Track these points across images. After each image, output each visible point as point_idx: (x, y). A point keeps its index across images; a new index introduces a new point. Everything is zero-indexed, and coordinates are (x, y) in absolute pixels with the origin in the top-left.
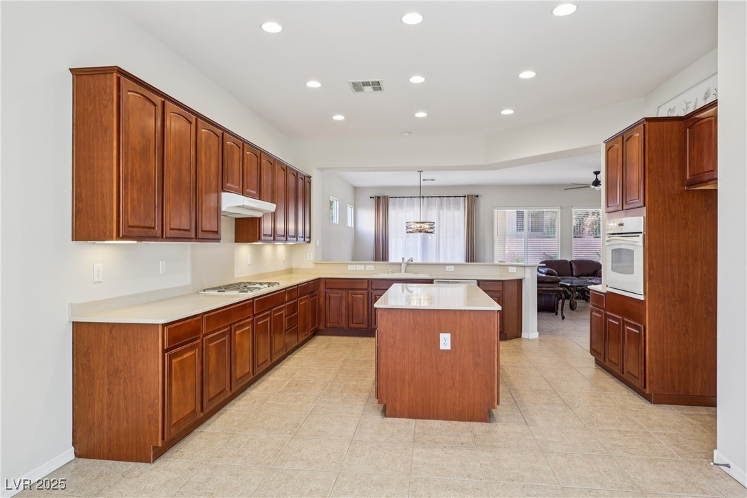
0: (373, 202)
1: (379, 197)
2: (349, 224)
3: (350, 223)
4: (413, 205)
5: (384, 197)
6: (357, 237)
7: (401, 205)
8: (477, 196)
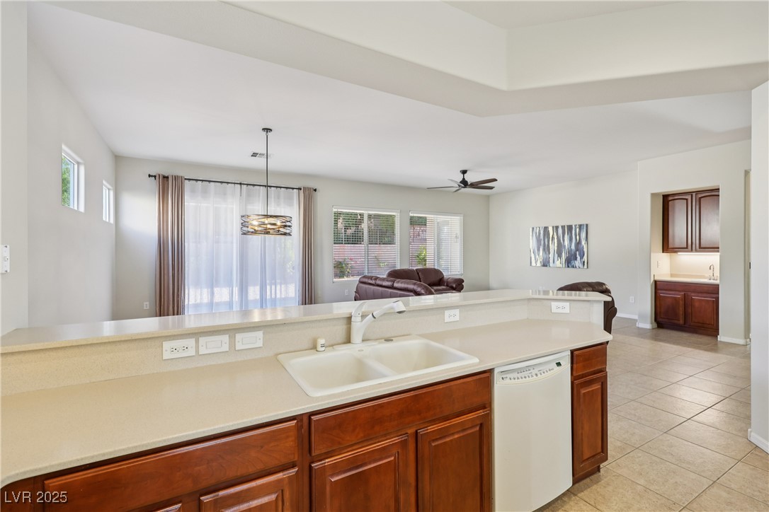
0: (153, 185)
1: (166, 178)
2: (105, 218)
3: (108, 216)
4: (225, 194)
5: (176, 178)
6: (120, 241)
7: (205, 192)
8: (315, 190)
